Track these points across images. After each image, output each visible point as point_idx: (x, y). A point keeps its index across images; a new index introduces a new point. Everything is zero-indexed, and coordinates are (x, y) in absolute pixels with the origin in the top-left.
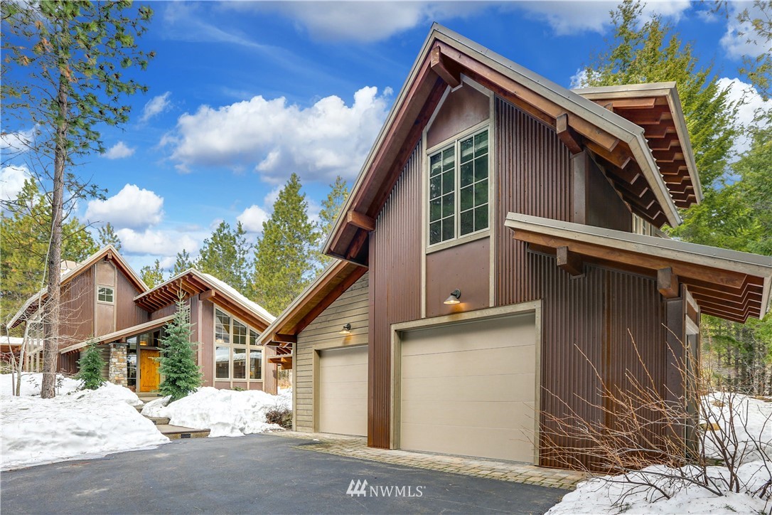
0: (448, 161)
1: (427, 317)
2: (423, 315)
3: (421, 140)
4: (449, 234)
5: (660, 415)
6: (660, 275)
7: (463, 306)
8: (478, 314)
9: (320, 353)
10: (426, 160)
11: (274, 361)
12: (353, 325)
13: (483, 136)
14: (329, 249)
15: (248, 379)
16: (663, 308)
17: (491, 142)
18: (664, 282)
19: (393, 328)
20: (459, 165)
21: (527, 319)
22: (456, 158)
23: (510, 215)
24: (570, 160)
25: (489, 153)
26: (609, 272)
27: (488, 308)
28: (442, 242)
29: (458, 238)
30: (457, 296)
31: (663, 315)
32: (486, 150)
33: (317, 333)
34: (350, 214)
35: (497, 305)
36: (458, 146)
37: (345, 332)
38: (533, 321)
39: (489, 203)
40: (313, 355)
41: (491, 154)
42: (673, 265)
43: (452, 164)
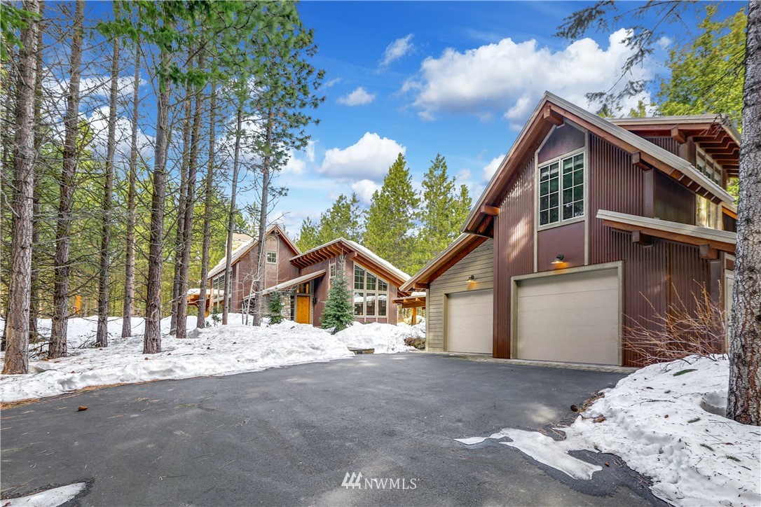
0: (554, 171)
1: (538, 272)
2: (536, 270)
3: (534, 158)
4: (554, 218)
5: (689, 326)
6: (701, 248)
7: (564, 264)
8: (576, 270)
9: (448, 295)
10: (537, 171)
11: (396, 302)
12: (475, 277)
13: (580, 157)
14: (467, 229)
15: (377, 315)
16: (707, 266)
17: (586, 161)
18: (704, 252)
19: (513, 279)
20: (562, 174)
21: (612, 272)
22: (560, 170)
23: (600, 211)
24: (642, 174)
25: (584, 168)
26: (670, 244)
27: (584, 265)
28: (549, 224)
29: (561, 221)
30: (561, 258)
31: (707, 270)
32: (581, 166)
33: (446, 281)
34: (483, 207)
35: (590, 264)
36: (561, 163)
37: (470, 281)
38: (616, 274)
39: (584, 199)
40: (443, 297)
41: (586, 169)
42: (709, 243)
43: (557, 174)
